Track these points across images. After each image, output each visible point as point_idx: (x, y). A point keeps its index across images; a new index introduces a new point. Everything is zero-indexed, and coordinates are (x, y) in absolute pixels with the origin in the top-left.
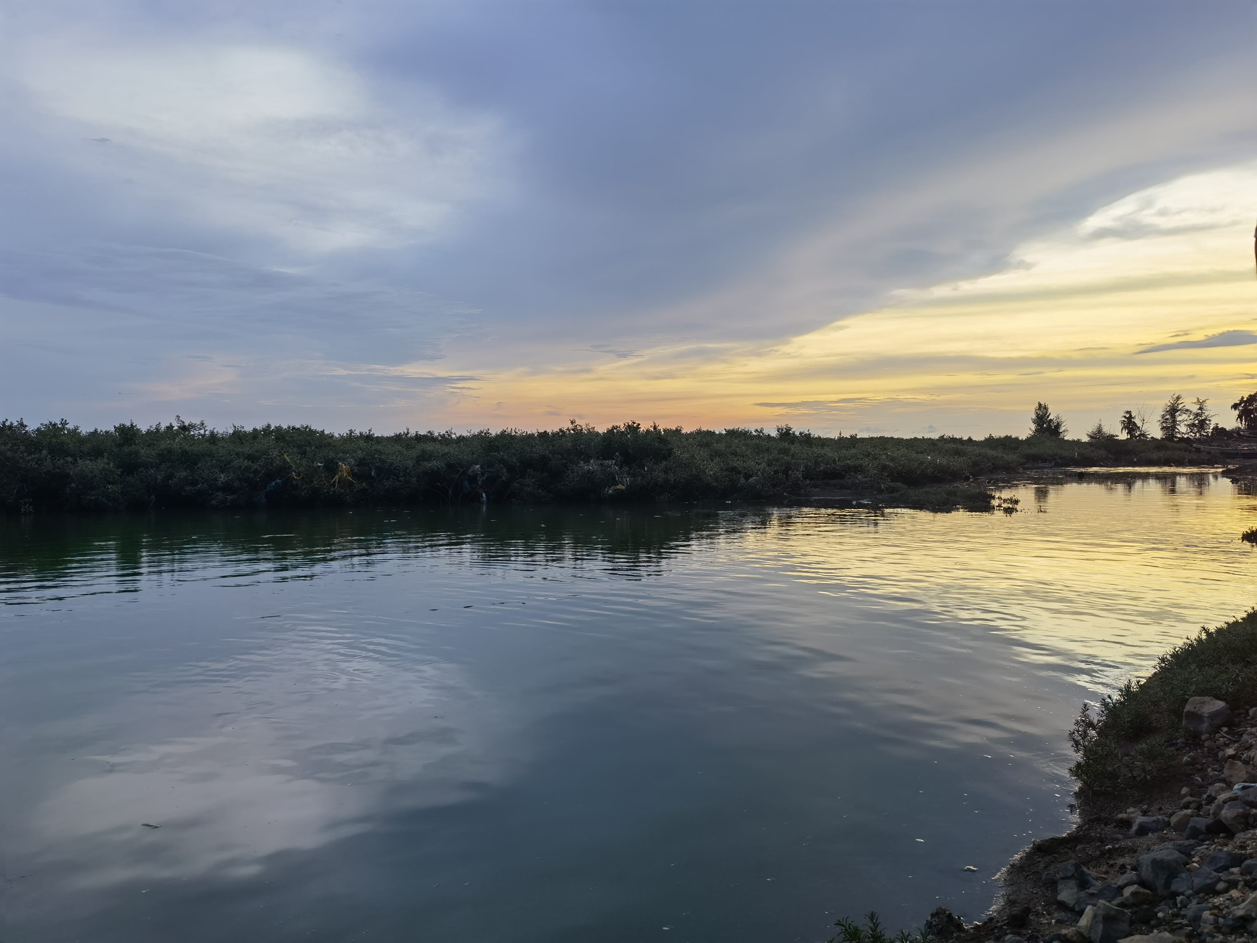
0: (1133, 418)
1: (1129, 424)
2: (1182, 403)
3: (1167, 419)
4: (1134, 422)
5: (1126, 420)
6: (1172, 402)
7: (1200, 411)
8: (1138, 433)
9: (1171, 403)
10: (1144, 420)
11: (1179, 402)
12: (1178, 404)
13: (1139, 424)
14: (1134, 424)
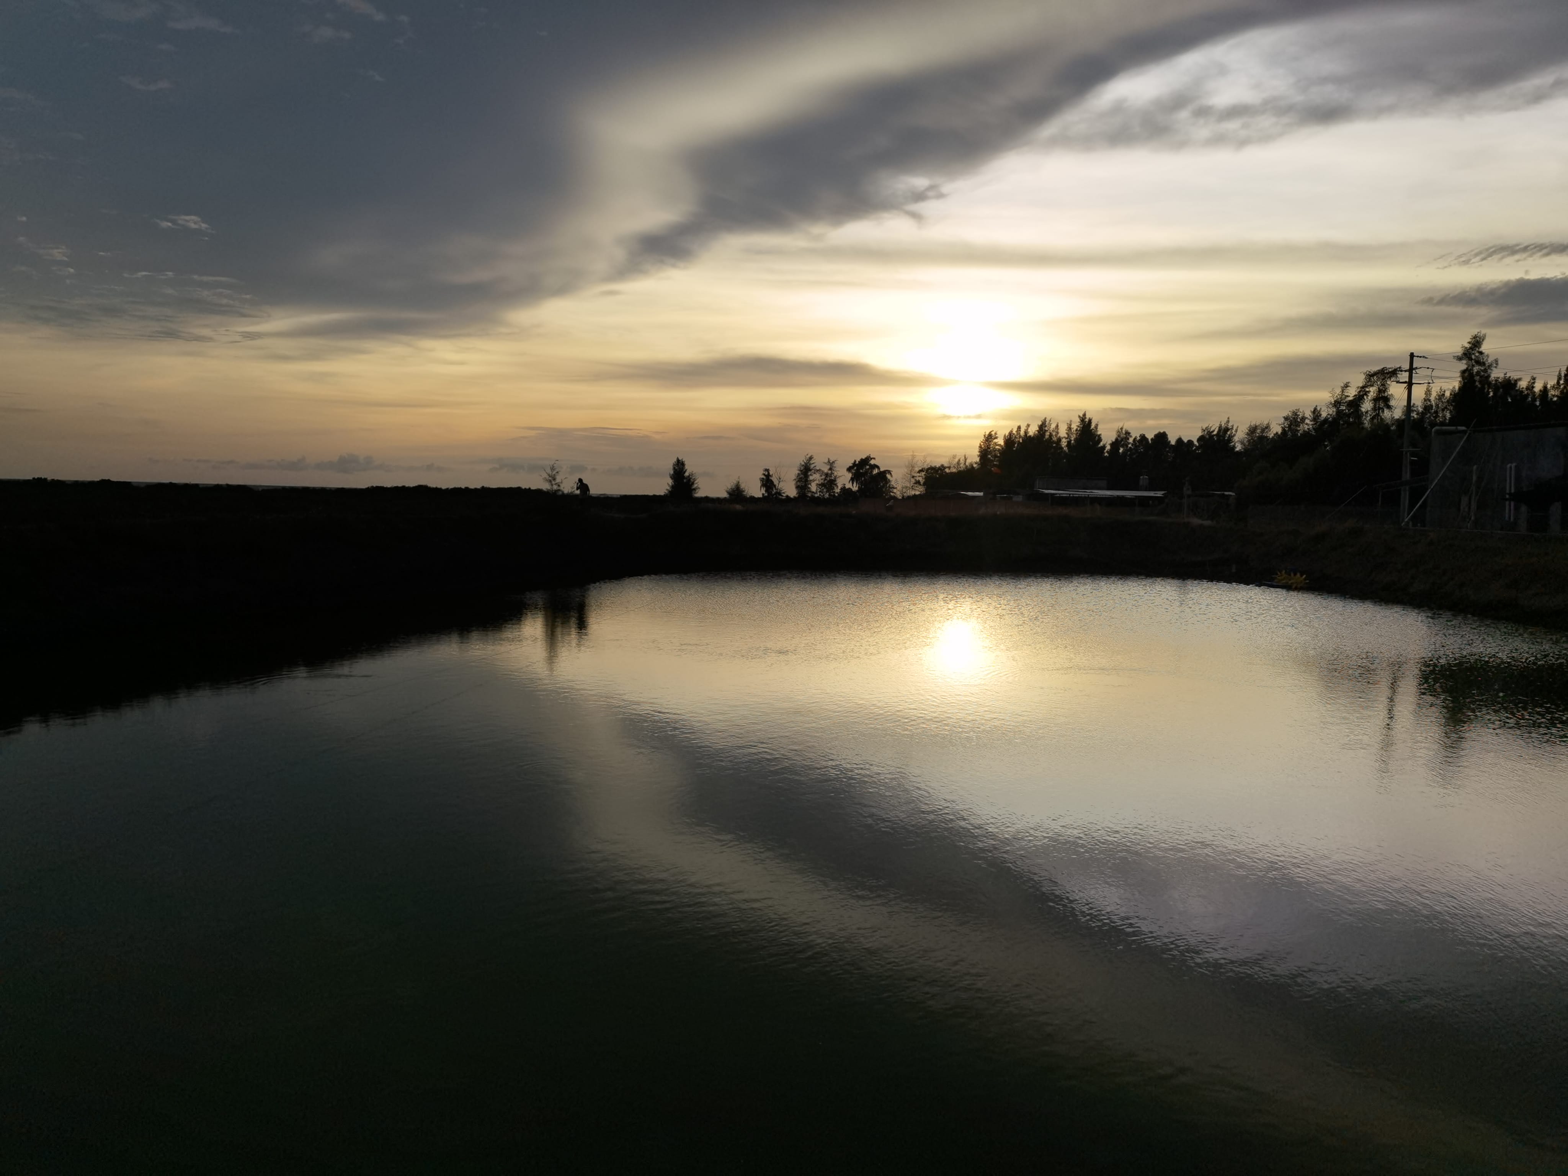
0: (770, 476)
1: (767, 482)
2: (813, 463)
3: (801, 478)
4: (771, 480)
5: (765, 478)
6: (805, 461)
7: (830, 472)
8: (775, 491)
9: (805, 463)
10: (780, 479)
11: (811, 462)
12: (810, 464)
13: (776, 482)
14: (772, 481)
